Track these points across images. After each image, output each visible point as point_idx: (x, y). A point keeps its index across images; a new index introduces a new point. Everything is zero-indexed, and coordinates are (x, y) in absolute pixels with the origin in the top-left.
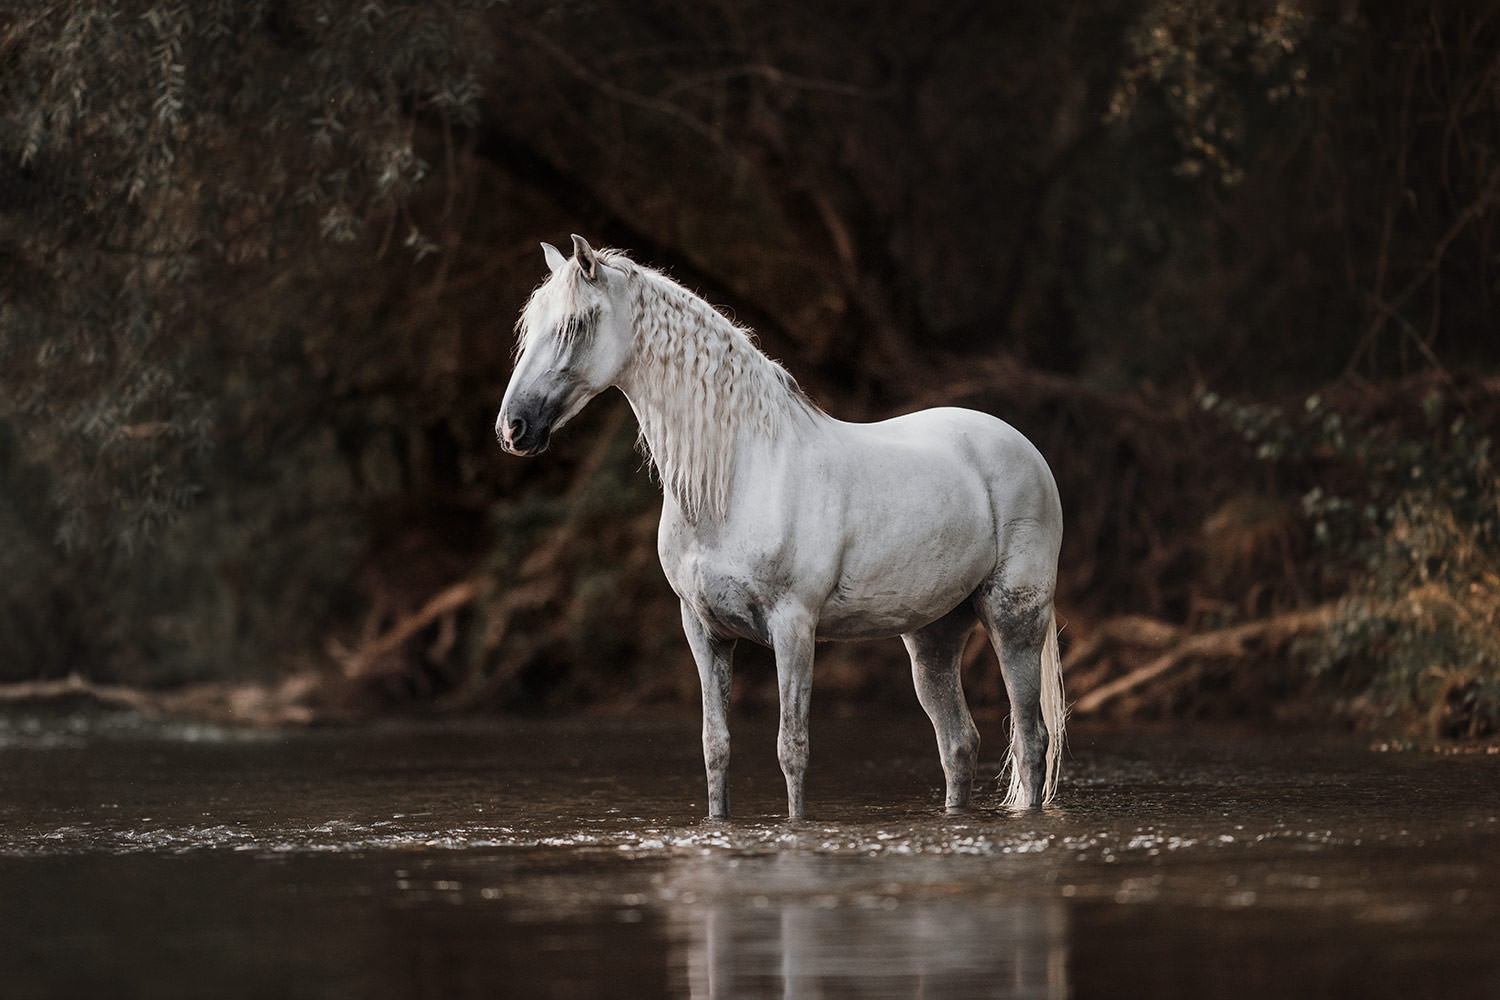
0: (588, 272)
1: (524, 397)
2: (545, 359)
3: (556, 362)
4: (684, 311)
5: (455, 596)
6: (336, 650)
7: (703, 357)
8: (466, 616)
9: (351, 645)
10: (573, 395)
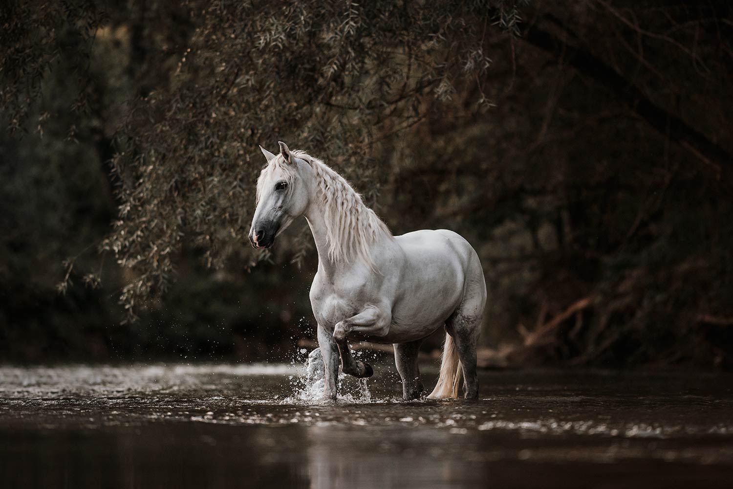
0: (288, 160)
1: (263, 220)
2: (271, 203)
3: (276, 202)
4: (337, 181)
5: (582, 304)
6: (522, 330)
7: (345, 202)
8: (589, 313)
9: (530, 328)
10: (284, 219)
